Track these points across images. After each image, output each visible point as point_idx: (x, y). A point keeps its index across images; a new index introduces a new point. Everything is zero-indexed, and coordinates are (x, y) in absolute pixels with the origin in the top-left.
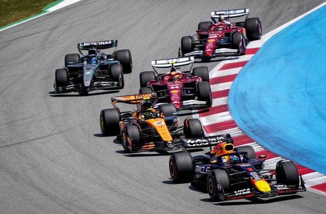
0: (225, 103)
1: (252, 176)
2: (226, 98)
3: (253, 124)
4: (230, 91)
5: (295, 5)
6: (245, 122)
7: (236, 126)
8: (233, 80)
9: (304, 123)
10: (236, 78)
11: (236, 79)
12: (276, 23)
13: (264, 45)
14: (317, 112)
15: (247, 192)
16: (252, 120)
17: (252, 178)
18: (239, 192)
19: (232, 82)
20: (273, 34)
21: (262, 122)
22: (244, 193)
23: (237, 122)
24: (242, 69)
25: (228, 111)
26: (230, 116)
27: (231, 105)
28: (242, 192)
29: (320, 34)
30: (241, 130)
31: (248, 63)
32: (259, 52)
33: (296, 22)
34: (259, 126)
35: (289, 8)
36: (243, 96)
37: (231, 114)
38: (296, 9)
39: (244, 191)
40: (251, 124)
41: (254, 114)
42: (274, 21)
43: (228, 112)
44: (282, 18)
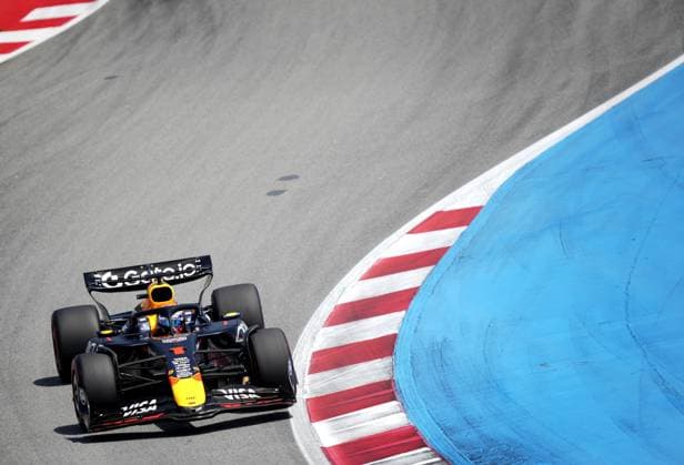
0: (385, 377)
1: (173, 367)
2: (387, 361)
3: (472, 436)
4: (399, 341)
5: (582, 74)
6: (448, 431)
7: (421, 444)
8: (406, 308)
9: (629, 427)
10: (413, 302)
11: (415, 304)
12: (527, 131)
13: (495, 198)
14: (663, 392)
15: (150, 408)
16: (470, 423)
17: (171, 372)
18: (133, 409)
19: (403, 312)
20: (519, 166)
21: (499, 430)
22: (144, 410)
23: (426, 433)
24: (430, 274)
25: (394, 398)
26: (403, 415)
27: (403, 381)
28: (139, 409)
29: (661, 158)
30: (437, 454)
31: (448, 253)
32: (479, 221)
33: (588, 126)
34: (491, 442)
35: (565, 85)
36: (439, 353)
37: (404, 408)
38: (586, 87)
39: (144, 406)
40: (469, 436)
41: (474, 406)
42: (520, 125)
43: (394, 403)
44: (544, 113)
